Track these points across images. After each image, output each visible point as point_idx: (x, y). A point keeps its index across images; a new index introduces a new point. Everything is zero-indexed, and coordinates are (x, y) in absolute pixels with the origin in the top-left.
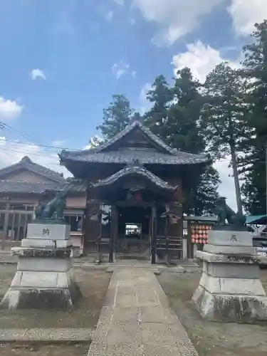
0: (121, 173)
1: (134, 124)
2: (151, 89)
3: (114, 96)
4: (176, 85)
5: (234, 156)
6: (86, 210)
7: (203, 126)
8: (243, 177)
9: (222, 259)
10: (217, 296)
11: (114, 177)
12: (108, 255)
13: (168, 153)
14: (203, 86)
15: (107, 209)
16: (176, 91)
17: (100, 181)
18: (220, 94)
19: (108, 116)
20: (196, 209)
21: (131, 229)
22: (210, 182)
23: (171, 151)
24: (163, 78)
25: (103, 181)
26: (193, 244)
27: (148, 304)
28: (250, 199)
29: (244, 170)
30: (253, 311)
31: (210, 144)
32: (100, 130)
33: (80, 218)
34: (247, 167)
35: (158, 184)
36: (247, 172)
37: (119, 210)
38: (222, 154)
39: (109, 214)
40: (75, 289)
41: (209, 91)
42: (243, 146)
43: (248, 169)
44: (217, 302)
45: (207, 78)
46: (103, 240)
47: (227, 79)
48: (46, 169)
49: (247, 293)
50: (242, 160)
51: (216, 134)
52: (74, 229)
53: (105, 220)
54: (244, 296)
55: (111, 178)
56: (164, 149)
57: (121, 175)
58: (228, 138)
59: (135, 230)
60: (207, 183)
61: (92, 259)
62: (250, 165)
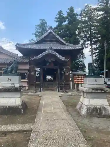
0: (44, 53)
1: (49, 31)
2: (56, 17)
3: (40, 20)
4: (67, 15)
5: (92, 47)
6: (29, 70)
7: (79, 33)
8: (95, 56)
9: (91, 90)
10: (88, 106)
11: (41, 55)
12: (39, 89)
13: (65, 45)
14: (79, 15)
15: (38, 69)
16: (67, 18)
17: (34, 57)
18: (86, 19)
19: (37, 29)
20: (75, 70)
21: (48, 78)
22: (81, 58)
23: (66, 44)
24: (62, 12)
25: (36, 57)
26: (75, 84)
27: (58, 111)
28: (97, 65)
29: (95, 53)
30: (103, 112)
31: (82, 41)
32: (34, 35)
33: (26, 74)
34: (96, 52)
35: (60, 58)
36: (96, 54)
37: (43, 70)
38: (87, 46)
39: (39, 72)
40: (25, 105)
41: (82, 18)
42: (95, 43)
43: (97, 53)
44: (88, 109)
45: (81, 11)
46: (36, 82)
47: (90, 12)
48: (10, 52)
49: (101, 104)
50: (95, 49)
51: (84, 37)
52: (24, 78)
53: (37, 74)
54: (100, 106)
55: (40, 56)
56: (63, 43)
57: (44, 54)
58: (89, 39)
59: (50, 78)
60: (80, 59)
61: (32, 91)
62: (97, 51)
